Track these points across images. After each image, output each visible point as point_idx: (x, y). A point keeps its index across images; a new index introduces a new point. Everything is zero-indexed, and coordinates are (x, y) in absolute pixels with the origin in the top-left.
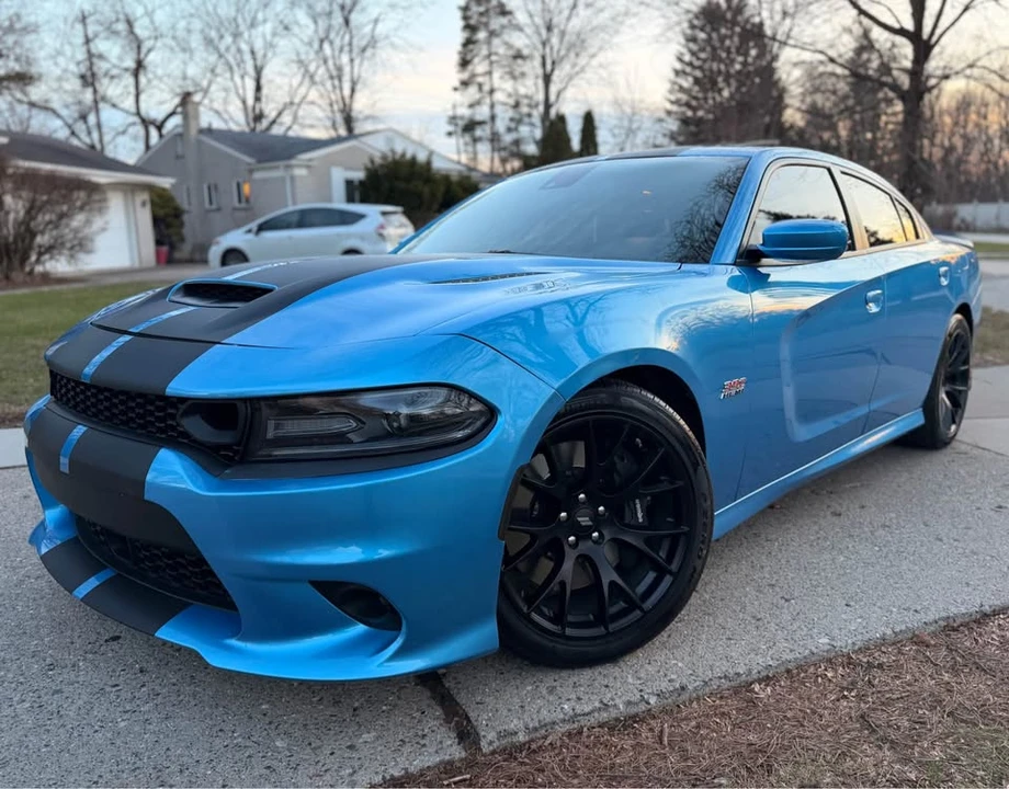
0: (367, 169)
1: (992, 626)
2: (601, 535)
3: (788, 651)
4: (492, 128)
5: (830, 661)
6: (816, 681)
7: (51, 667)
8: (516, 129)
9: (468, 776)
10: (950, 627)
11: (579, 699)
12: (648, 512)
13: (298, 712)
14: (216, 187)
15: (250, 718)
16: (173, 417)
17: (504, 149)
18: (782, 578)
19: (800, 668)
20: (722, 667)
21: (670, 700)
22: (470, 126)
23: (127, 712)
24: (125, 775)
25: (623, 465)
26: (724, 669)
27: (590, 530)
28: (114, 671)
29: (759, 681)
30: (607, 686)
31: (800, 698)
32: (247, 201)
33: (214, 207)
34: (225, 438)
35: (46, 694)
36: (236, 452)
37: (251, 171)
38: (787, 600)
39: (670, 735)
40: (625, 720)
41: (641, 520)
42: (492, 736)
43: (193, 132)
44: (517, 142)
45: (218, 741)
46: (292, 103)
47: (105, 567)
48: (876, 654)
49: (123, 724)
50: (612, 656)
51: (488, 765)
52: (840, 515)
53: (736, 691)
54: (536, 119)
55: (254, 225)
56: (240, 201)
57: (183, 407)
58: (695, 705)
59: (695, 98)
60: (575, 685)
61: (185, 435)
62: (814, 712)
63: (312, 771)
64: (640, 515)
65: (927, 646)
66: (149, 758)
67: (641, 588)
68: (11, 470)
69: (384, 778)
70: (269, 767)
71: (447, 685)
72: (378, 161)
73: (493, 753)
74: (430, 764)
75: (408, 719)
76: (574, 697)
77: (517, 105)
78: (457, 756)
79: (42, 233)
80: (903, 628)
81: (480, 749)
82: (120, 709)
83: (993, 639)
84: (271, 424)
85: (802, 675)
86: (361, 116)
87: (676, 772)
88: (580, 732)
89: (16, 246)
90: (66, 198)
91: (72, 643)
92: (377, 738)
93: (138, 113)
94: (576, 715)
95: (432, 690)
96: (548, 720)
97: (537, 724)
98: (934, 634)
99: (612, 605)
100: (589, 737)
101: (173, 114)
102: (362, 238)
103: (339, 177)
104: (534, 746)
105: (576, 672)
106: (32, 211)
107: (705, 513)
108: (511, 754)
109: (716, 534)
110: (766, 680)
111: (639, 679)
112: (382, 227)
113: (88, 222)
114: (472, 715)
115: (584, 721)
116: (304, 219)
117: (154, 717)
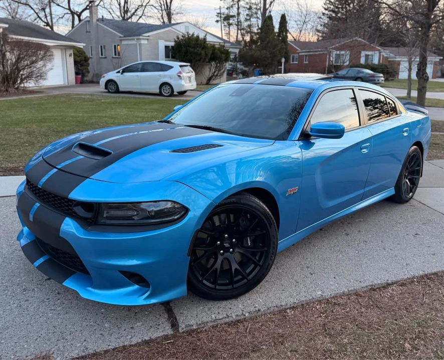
0: (175, 41)
1: (390, 288)
2: (233, 251)
3: (304, 296)
4: (238, 19)
5: (320, 301)
6: (312, 309)
7: (25, 290)
8: (250, 19)
9: (172, 341)
10: (373, 289)
11: (219, 313)
12: (253, 241)
13: (115, 313)
14: (104, 46)
15: (97, 314)
16: (71, 206)
17: (243, 29)
18: (313, 264)
19: (307, 304)
20: (277, 302)
21: (253, 315)
22: (228, 18)
23: (52, 310)
24: (50, 335)
25: (243, 223)
26: (277, 303)
27: (229, 248)
28: (48, 293)
29: (290, 308)
30: (230, 308)
31: (304, 316)
32: (119, 55)
33: (103, 56)
34: (89, 215)
35: (23, 301)
36: (93, 221)
37: (121, 40)
38: (312, 274)
39: (250, 328)
40: (235, 322)
41: (249, 245)
42: (183, 326)
43: (95, 20)
44: (250, 26)
45: (84, 323)
46: (142, 5)
47: (45, 254)
48: (339, 299)
49: (50, 315)
50: (235, 296)
51: (181, 337)
52: (348, 235)
53: (280, 312)
54: (259, 15)
55: (121, 69)
56: (115, 55)
57: (74, 203)
58: (263, 317)
59: (337, 8)
60: (219, 307)
61: (75, 213)
62: (307, 322)
63: (117, 336)
64: (249, 243)
65: (361, 296)
66: (59, 328)
67: (248, 271)
68: (9, 197)
69: (142, 340)
70: (101, 334)
71: (171, 305)
72: (181, 37)
73: (183, 332)
74: (159, 336)
75: (154, 318)
76: (217, 312)
77: (250, 8)
78: (170, 333)
79: (24, 69)
80: (353, 289)
81: (178, 331)
82: (50, 309)
83: (388, 295)
84: (105, 212)
85: (307, 307)
86: (174, 12)
87: (248, 343)
88: (217, 326)
89: (11, 75)
90: (35, 54)
91: (33, 280)
92: (143, 324)
93: (69, 9)
94: (216, 320)
95: (165, 307)
96: (205, 321)
97: (201, 323)
98: (365, 292)
99: (236, 277)
100: (220, 328)
101: (86, 9)
102: (171, 77)
103: (162, 45)
104: (199, 330)
105: (221, 302)
106: (19, 59)
107: (274, 243)
108: (190, 333)
109: (279, 250)
110: (293, 308)
111: (244, 306)
112: (180, 73)
113: (44, 66)
114: (178, 318)
115: (219, 322)
116: (144, 68)
117: (62, 312)
